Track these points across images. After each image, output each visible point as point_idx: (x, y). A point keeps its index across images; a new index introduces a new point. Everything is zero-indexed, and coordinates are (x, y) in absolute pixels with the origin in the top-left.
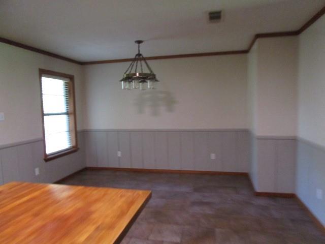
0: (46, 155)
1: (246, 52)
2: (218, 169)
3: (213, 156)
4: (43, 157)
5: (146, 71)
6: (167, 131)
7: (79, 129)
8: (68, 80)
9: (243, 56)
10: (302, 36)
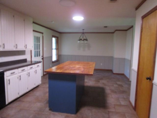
0: (52, 61)
1: (113, 33)
2: (103, 68)
3: (101, 64)
4: (52, 62)
5: (85, 38)
6: (88, 56)
7: (59, 54)
8: (56, 38)
9: (112, 34)
10: (128, 31)
